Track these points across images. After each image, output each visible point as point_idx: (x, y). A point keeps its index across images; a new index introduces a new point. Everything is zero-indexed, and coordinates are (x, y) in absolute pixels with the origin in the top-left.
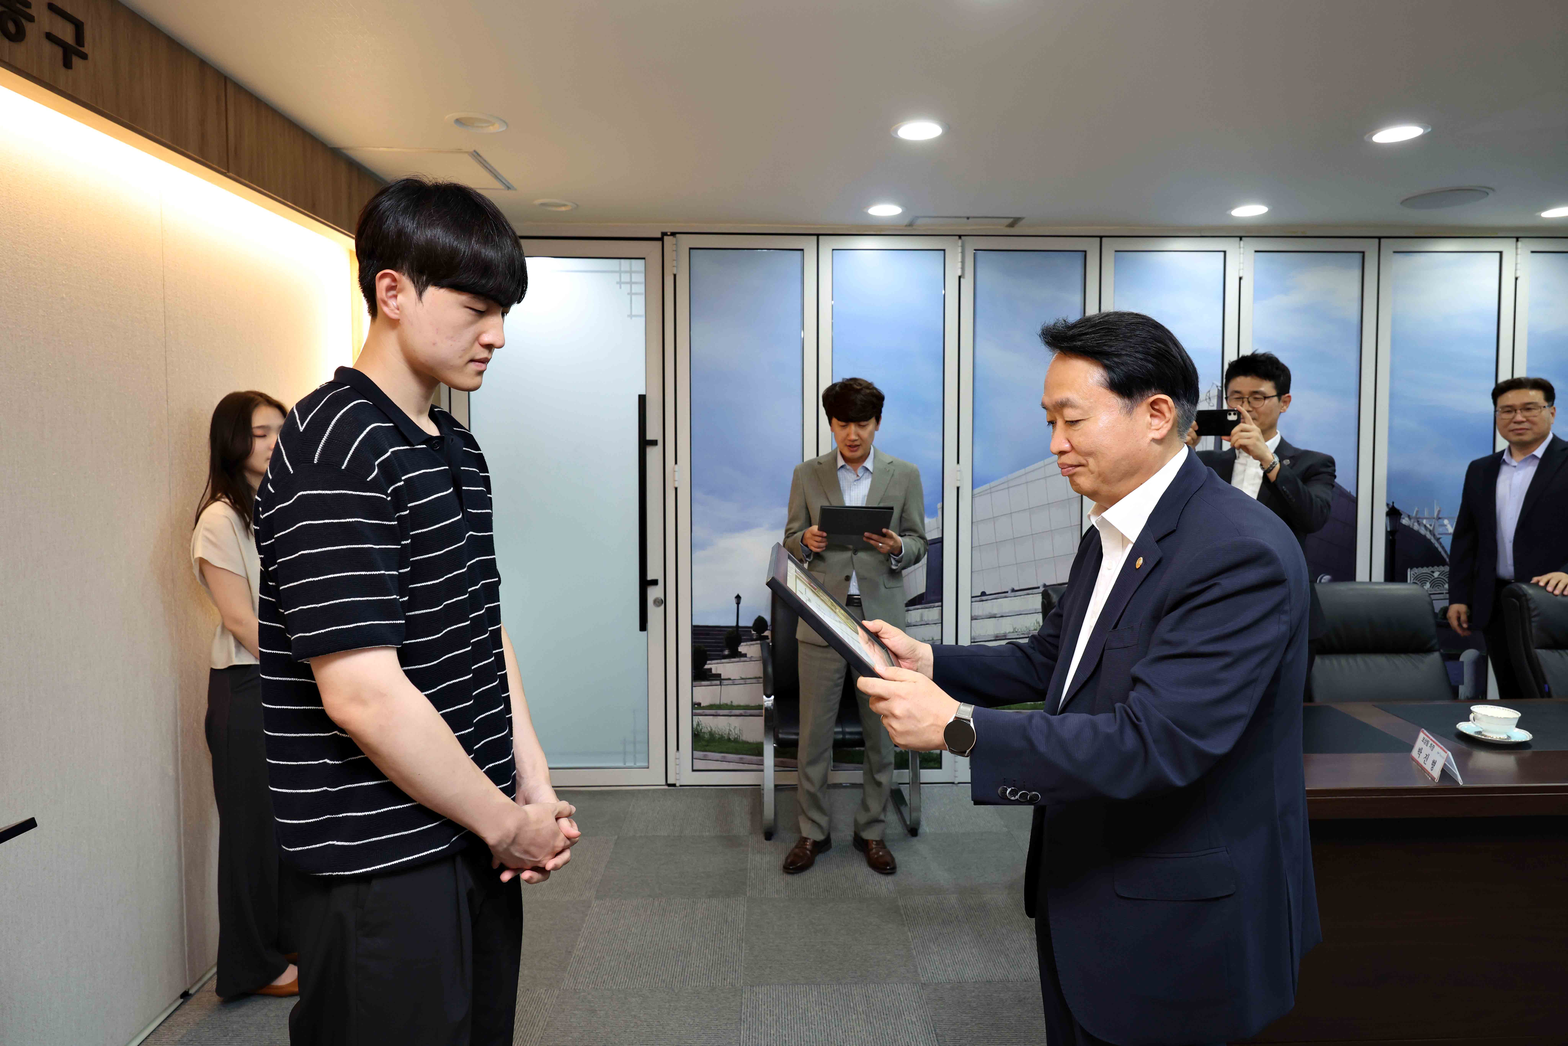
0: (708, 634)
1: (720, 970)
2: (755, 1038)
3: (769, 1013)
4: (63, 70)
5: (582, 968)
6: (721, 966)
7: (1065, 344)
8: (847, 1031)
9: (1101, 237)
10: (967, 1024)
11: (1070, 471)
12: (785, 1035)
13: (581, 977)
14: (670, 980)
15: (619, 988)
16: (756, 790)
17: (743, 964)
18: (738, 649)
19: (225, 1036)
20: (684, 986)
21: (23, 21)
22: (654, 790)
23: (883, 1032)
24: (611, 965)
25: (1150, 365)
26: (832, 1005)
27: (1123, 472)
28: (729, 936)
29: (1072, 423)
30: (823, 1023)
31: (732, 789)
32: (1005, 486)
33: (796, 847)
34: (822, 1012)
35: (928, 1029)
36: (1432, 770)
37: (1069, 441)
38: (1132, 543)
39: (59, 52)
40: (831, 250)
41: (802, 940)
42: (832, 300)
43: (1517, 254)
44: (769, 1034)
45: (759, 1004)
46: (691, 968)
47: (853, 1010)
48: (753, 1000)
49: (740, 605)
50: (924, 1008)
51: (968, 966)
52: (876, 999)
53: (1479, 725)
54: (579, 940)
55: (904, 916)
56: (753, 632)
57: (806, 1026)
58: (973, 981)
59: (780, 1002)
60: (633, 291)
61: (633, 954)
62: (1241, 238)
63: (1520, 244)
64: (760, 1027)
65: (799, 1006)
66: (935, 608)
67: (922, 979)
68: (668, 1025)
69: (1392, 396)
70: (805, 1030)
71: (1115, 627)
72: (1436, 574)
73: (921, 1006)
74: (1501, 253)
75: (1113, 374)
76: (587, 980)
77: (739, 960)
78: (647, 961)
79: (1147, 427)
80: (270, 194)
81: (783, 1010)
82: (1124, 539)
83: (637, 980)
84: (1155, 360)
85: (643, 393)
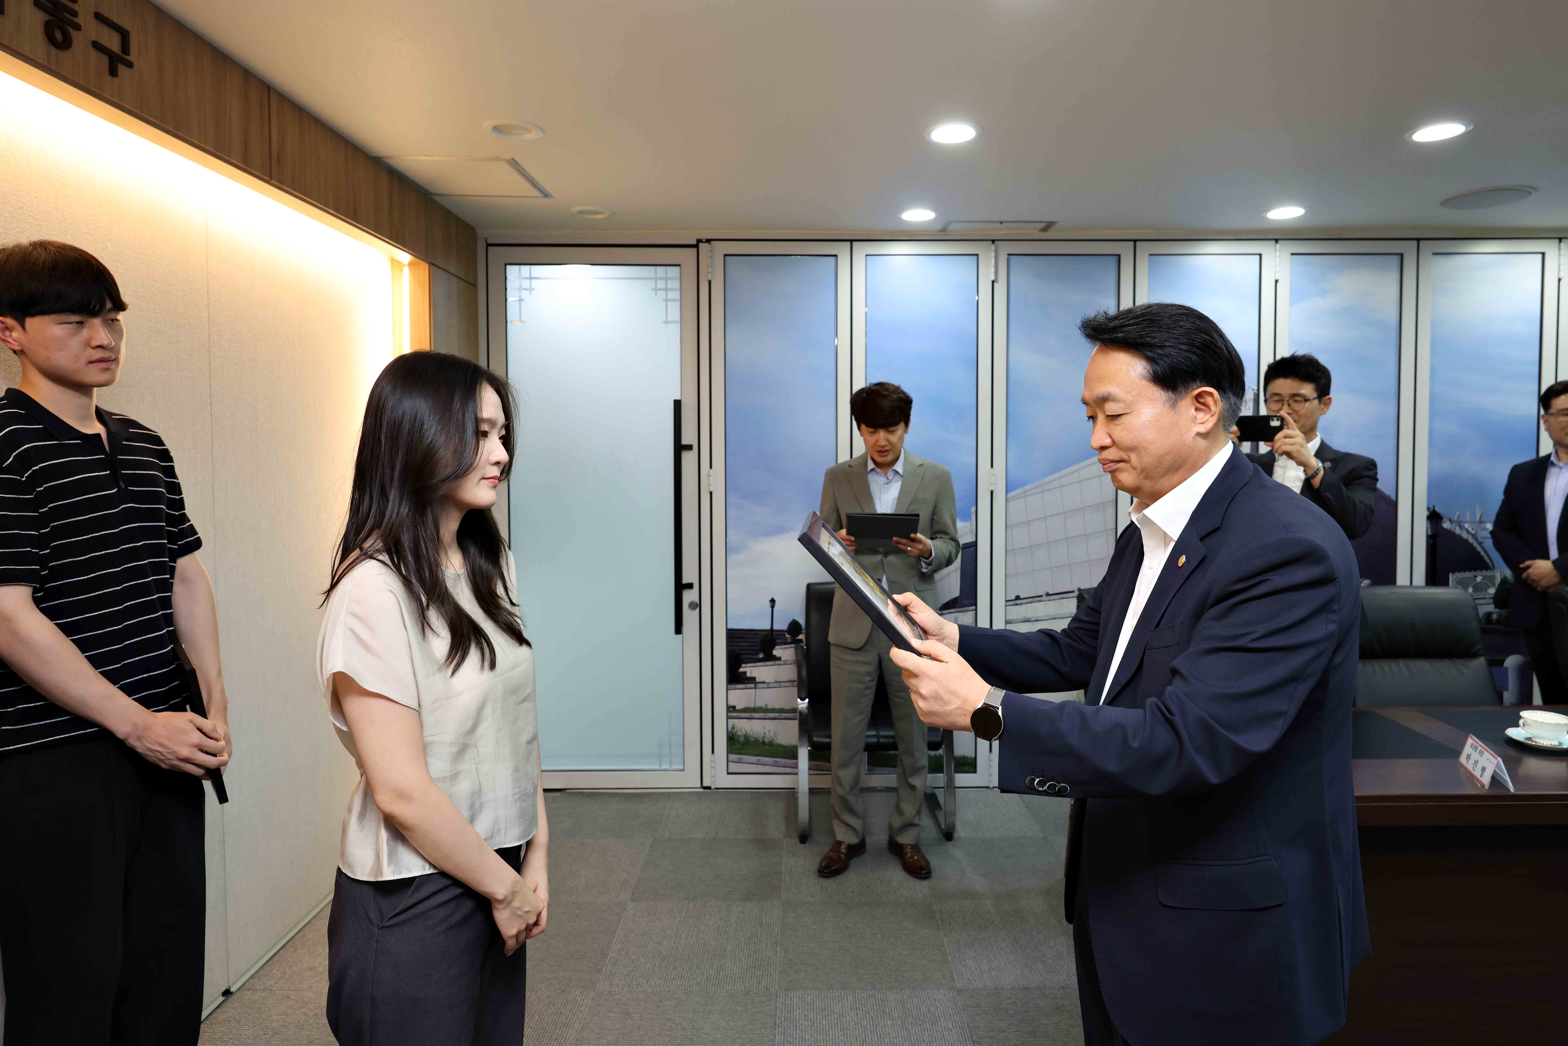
0: (743, 638)
1: (754, 974)
2: (790, 1043)
3: (803, 1017)
4: (109, 78)
5: (617, 971)
6: (756, 969)
7: (1106, 336)
8: (882, 1037)
9: (1135, 241)
10: (1004, 1032)
11: (1112, 467)
12: (820, 1040)
13: (616, 979)
14: (705, 983)
15: (653, 991)
16: (791, 793)
17: (777, 968)
18: (772, 653)
19: (265, 1034)
20: (719, 989)
21: (70, 30)
22: (690, 793)
23: (919, 1039)
24: (646, 968)
25: (1195, 357)
26: (867, 1011)
27: (1167, 467)
28: (764, 940)
29: (1113, 418)
30: (859, 1029)
31: (766, 792)
32: (1039, 490)
33: (831, 850)
34: (857, 1017)
35: (965, 1036)
36: (1481, 777)
37: (1110, 436)
38: (1174, 540)
39: (105, 60)
40: (865, 256)
41: (837, 944)
42: (866, 307)
43: (1560, 255)
44: (804, 1039)
45: (793, 1008)
46: (725, 971)
47: (888, 1016)
48: (788, 1004)
49: (775, 609)
50: (960, 1015)
51: (1004, 972)
52: (912, 1005)
53: (1528, 731)
54: (614, 942)
55: (939, 921)
56: (787, 636)
57: (841, 1031)
58: (1009, 987)
59: (815, 1006)
60: (669, 297)
61: (668, 957)
62: (1277, 241)
63: (1562, 245)
64: (795, 1032)
65: (834, 1011)
66: (969, 612)
67: (958, 985)
68: (703, 1028)
69: (1433, 399)
70: (840, 1036)
71: (1157, 626)
72: (1479, 579)
73: (957, 1013)
74: (1543, 254)
75: (1157, 367)
76: (622, 982)
77: (773, 964)
78: (682, 964)
79: (1192, 421)
80: (312, 202)
81: (818, 1015)
82: (1166, 537)
83: (672, 983)
84: (1199, 352)
85: (678, 398)
